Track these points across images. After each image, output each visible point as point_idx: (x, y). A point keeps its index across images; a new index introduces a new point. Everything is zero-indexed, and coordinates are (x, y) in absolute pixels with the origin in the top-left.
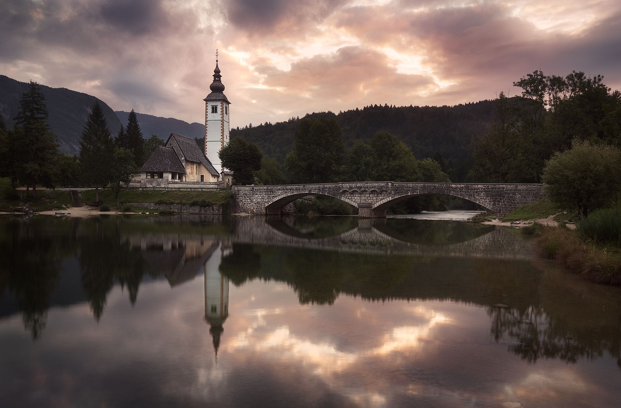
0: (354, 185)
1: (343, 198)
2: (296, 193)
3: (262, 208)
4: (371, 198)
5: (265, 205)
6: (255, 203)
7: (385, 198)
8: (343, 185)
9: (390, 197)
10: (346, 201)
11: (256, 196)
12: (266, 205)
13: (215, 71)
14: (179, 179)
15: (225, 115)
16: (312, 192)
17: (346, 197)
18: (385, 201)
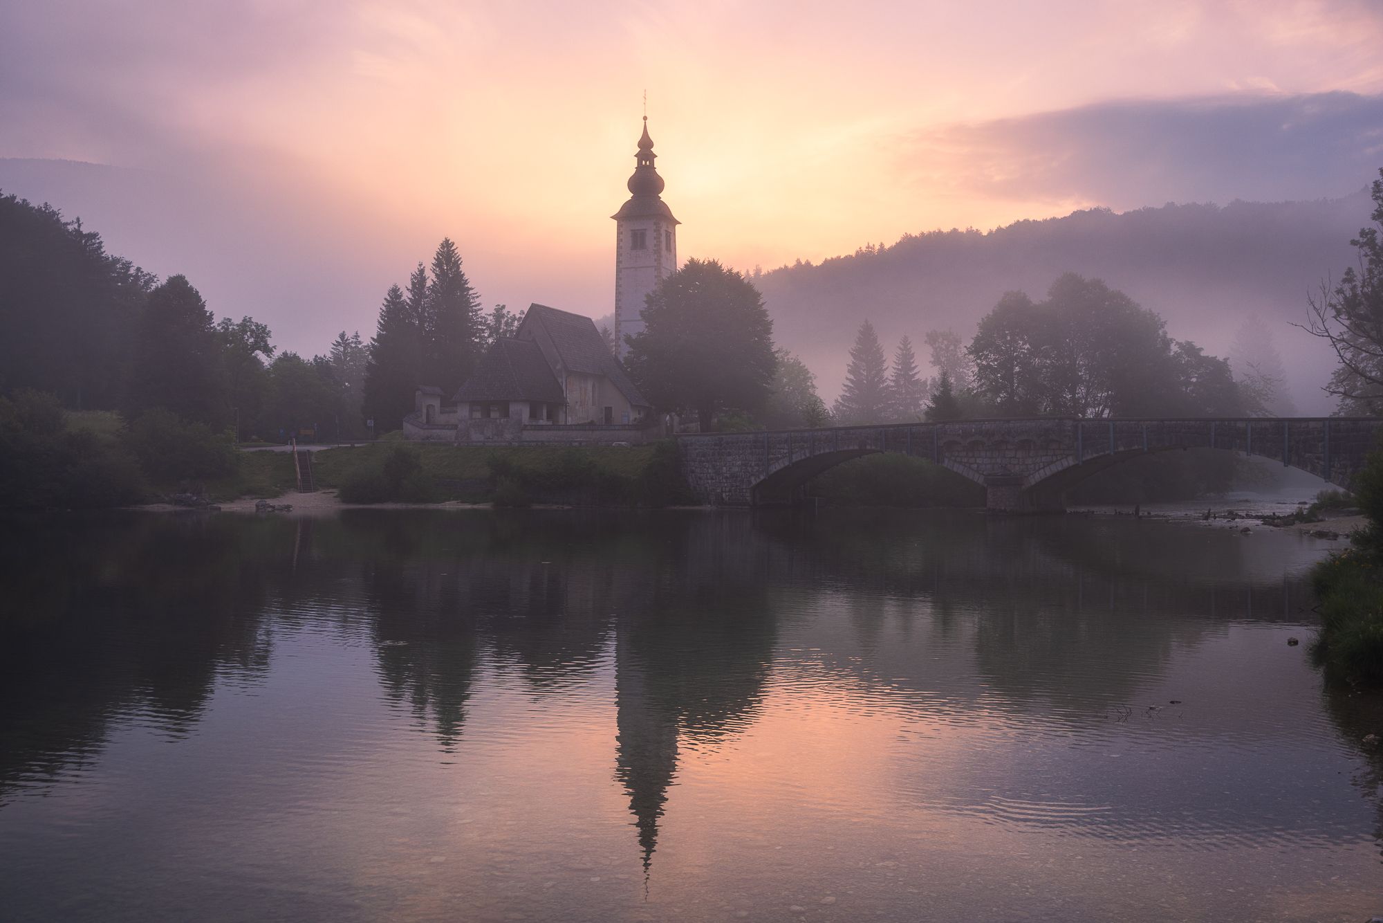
0: (974, 426)
1: (946, 461)
2: (827, 451)
3: (744, 491)
4: (1021, 460)
5: (750, 482)
6: (726, 478)
7: (1057, 460)
8: (947, 426)
9: (1070, 458)
10: (955, 470)
11: (729, 458)
12: (754, 482)
13: (640, 144)
14: (549, 417)
15: (664, 252)
16: (868, 447)
17: (953, 458)
18: (1055, 468)
